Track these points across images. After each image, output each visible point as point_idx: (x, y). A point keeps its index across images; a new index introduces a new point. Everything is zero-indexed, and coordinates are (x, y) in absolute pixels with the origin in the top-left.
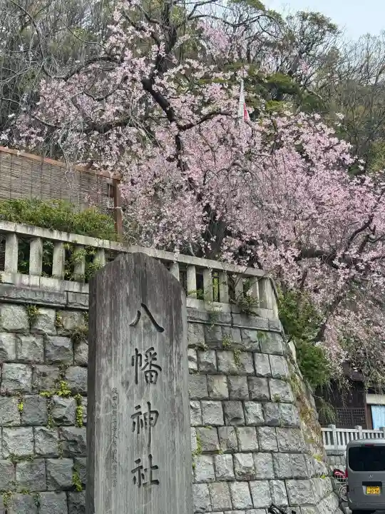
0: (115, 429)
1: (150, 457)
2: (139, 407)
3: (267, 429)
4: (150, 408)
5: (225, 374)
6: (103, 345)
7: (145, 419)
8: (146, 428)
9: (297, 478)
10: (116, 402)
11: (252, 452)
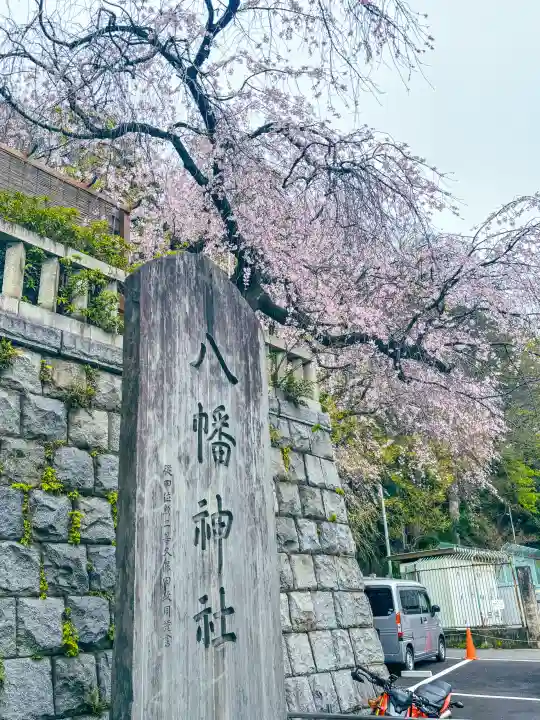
0: (168, 540)
1: (222, 591)
2: (204, 502)
4: (220, 505)
6: (150, 387)
7: (213, 524)
8: (215, 541)
9: (361, 627)
10: (170, 490)
11: (309, 590)
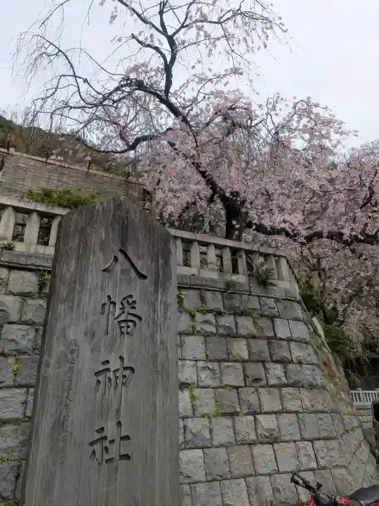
0: (69, 389)
1: (119, 424)
2: (107, 362)
3: (290, 390)
4: (122, 364)
5: (244, 337)
7: (116, 377)
8: (116, 388)
9: (325, 439)
10: (75, 355)
11: (275, 413)
